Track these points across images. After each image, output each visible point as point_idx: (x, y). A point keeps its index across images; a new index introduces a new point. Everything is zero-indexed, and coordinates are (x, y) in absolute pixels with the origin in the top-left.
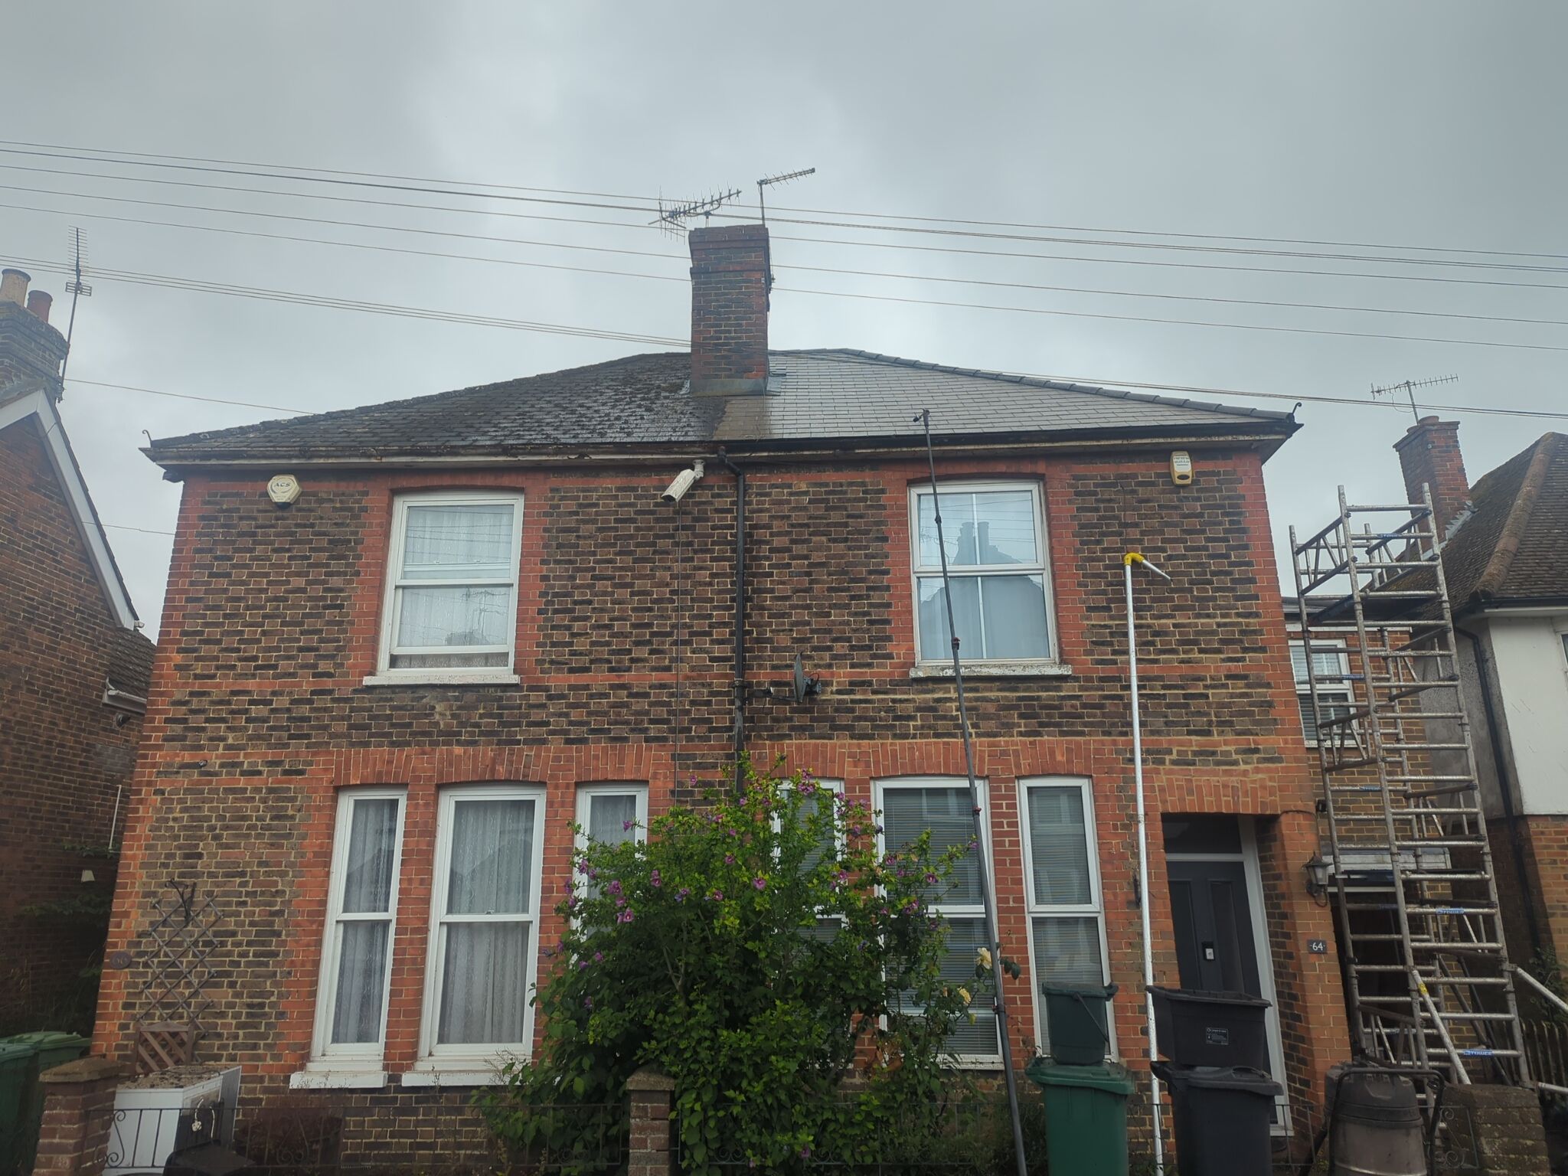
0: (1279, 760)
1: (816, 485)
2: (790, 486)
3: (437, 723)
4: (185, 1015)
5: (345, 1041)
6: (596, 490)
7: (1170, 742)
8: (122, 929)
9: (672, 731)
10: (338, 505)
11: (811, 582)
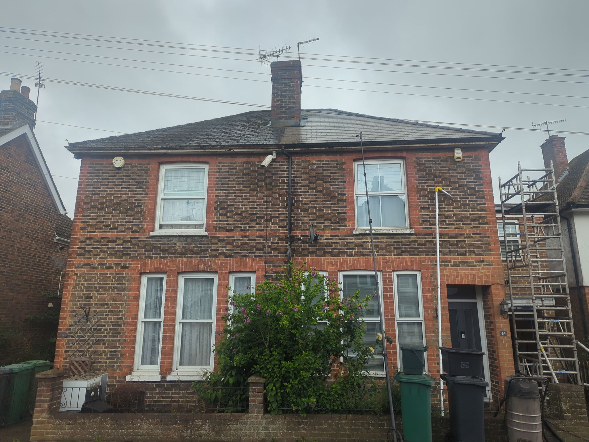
0: (491, 265)
1: (319, 161)
2: (309, 161)
3: (177, 250)
4: (87, 355)
5: (146, 365)
6: (235, 163)
7: (451, 258)
8: (64, 324)
9: (264, 253)
10: (139, 168)
11: (317, 198)
